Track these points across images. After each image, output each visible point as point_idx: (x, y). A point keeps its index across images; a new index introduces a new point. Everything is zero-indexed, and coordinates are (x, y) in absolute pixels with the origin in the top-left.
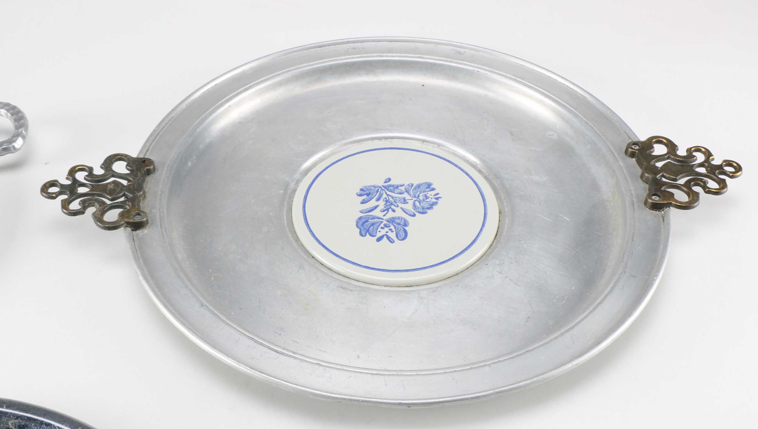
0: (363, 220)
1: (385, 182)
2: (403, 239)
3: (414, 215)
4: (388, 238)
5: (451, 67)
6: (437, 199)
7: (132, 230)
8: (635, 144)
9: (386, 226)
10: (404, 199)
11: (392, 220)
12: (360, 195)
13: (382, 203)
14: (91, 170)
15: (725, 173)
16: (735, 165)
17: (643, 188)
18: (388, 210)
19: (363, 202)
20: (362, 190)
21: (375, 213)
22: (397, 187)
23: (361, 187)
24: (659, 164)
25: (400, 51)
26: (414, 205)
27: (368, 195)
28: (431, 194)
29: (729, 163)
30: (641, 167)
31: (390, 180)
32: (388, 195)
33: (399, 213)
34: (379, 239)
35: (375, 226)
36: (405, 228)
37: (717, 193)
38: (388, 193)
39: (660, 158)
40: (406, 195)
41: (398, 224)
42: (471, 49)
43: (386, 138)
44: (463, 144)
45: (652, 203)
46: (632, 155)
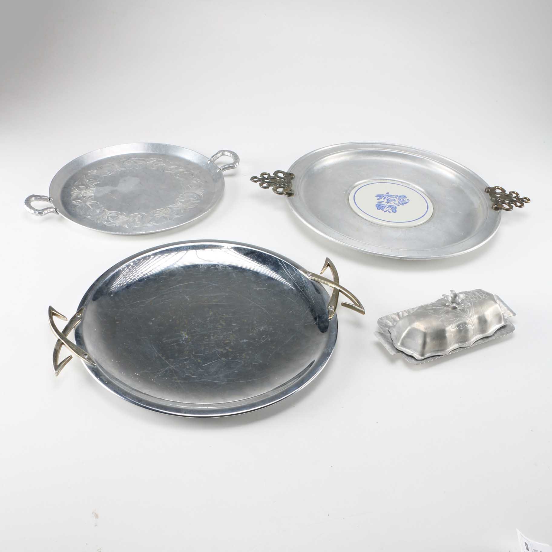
0: (378, 205)
1: (387, 194)
2: (395, 212)
3: (399, 205)
4: (389, 211)
5: (413, 157)
6: (408, 201)
7: (288, 196)
8: (489, 188)
9: (387, 207)
10: (395, 200)
11: (390, 206)
12: (377, 197)
13: (386, 200)
14: (269, 174)
15: (524, 201)
16: (527, 199)
17: (491, 203)
18: (388, 203)
19: (378, 199)
20: (377, 195)
21: (383, 203)
22: (392, 196)
23: (377, 194)
24: (498, 196)
25: (392, 149)
26: (399, 202)
27: (380, 197)
28: (405, 199)
29: (525, 198)
30: (491, 196)
31: (388, 193)
32: (388, 198)
33: (393, 204)
34: (385, 212)
35: (384, 207)
36: (396, 209)
37: (520, 207)
38: (388, 197)
39: (499, 193)
40: (395, 199)
41: (393, 207)
42: (422, 151)
43: (386, 180)
44: (418, 184)
45: (495, 207)
46: (488, 192)
